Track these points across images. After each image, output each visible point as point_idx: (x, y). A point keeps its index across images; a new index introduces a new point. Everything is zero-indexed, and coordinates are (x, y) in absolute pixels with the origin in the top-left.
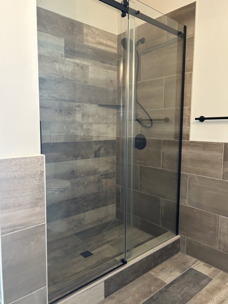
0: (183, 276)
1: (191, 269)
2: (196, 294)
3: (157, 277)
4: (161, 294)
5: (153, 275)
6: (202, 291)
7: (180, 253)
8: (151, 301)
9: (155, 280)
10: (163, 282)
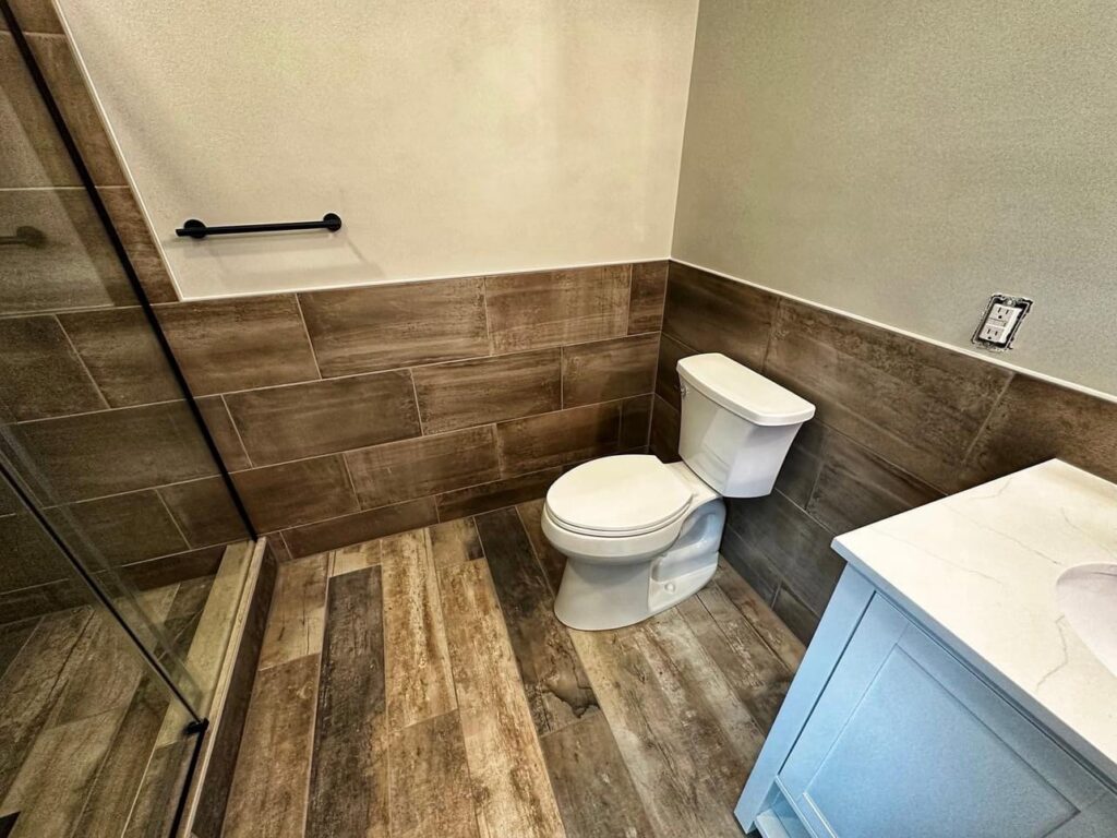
0: (331, 609)
1: (333, 580)
2: (381, 618)
3: (285, 662)
4: (329, 683)
5: (276, 667)
6: (385, 603)
7: (282, 569)
8: (326, 719)
9: (288, 672)
10: (309, 656)
